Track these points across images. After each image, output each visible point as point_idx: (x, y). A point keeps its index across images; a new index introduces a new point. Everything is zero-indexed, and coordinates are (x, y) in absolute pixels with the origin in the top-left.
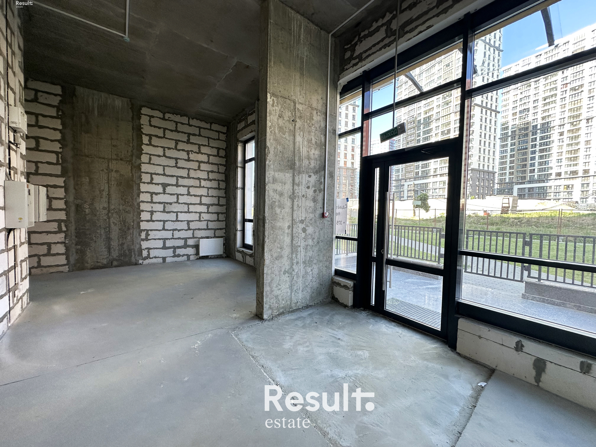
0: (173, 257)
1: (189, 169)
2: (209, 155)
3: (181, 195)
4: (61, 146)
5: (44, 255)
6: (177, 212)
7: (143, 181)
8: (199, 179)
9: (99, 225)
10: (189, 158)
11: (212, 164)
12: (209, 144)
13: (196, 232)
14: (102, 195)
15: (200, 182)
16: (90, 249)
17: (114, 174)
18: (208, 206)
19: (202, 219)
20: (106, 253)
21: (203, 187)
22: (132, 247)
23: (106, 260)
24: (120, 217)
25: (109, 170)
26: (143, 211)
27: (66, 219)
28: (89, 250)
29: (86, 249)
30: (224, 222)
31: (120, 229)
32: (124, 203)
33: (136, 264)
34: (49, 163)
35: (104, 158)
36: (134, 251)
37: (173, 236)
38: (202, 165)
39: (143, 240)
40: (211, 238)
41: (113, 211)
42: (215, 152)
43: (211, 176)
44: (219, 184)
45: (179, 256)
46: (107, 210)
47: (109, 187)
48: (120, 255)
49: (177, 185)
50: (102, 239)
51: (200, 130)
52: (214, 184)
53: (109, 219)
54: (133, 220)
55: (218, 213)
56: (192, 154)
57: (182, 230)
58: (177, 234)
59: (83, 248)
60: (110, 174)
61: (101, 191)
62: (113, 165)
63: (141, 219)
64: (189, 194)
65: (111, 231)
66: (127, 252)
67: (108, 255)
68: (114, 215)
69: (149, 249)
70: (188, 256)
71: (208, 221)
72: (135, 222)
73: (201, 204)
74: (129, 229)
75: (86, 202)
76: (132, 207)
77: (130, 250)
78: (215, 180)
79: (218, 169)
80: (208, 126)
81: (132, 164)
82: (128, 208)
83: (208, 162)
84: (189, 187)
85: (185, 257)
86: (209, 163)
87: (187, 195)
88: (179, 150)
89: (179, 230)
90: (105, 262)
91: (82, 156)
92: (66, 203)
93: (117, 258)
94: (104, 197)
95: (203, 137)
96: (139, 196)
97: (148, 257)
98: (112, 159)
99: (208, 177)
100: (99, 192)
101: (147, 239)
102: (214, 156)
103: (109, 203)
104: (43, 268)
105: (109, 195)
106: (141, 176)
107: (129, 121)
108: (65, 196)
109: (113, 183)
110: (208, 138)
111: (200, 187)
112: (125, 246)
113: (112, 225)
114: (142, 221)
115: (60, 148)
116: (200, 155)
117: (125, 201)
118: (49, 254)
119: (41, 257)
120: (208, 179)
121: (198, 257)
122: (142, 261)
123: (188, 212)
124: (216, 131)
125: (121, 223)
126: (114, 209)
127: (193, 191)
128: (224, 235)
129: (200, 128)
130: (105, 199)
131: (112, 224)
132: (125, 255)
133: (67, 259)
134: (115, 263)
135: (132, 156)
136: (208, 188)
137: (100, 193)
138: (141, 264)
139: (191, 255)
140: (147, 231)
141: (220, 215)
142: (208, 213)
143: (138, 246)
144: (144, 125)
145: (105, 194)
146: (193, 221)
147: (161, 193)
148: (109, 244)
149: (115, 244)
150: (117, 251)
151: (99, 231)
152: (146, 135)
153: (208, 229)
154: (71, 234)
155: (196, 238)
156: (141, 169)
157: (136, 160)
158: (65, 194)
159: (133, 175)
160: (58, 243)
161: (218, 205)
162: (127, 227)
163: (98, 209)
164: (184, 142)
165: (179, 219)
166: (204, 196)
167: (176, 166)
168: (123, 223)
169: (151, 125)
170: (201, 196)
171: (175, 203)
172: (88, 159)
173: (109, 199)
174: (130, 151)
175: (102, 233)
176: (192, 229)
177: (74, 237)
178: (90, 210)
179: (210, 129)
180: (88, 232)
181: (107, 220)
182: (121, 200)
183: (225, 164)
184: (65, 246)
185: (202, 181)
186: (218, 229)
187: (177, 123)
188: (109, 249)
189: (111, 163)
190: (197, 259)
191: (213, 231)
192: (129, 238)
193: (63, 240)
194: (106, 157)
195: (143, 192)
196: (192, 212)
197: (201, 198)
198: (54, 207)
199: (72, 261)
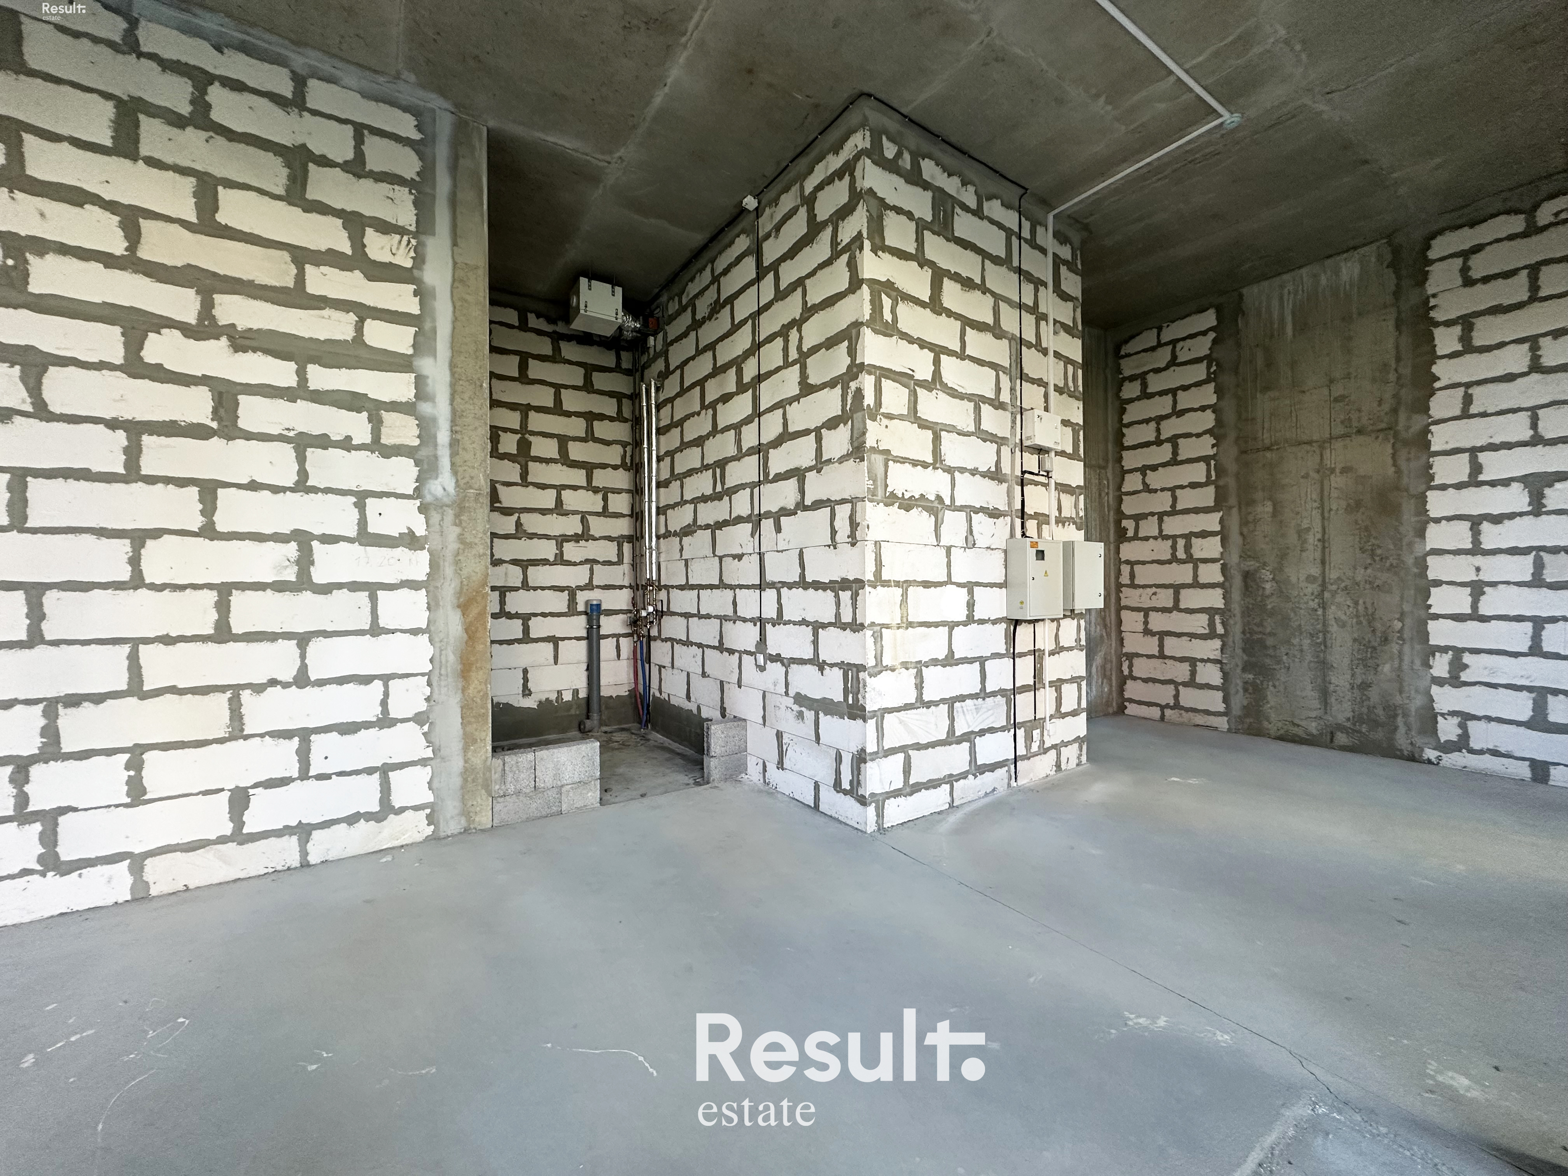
4: (1215, 442)
5: (1185, 684)
7: (1437, 481)
9: (1297, 623)
14: (1305, 541)
16: (1274, 686)
17: (1337, 481)
20: (1316, 704)
22: (1398, 700)
23: (1314, 724)
24: (1356, 603)
25: (1324, 471)
26: (1438, 583)
27: (1223, 607)
28: (1271, 688)
29: (1265, 683)
31: (1355, 640)
32: (1369, 561)
33: (1413, 758)
34: (1194, 485)
35: (1310, 443)
36: (1405, 715)
39: (1440, 682)
41: (1334, 587)
46: (1320, 581)
47: (1323, 518)
48: (1358, 719)
50: (1305, 664)
53: (1324, 608)
54: (1402, 614)
59: (1258, 682)
60: (1326, 482)
61: (1301, 533)
62: (1336, 456)
63: (1432, 611)
65: (1329, 643)
66: (1380, 711)
67: (1322, 711)
68: (1339, 599)
69: (1465, 718)
72: (1408, 621)
74: (1385, 640)
75: (1265, 564)
76: (1396, 574)
77: (1392, 711)
81: (1396, 435)
82: (1384, 577)
90: (1313, 727)
91: (1258, 450)
92: (1224, 569)
93: (1348, 724)
94: (1311, 548)
96: (1421, 533)
97: (1462, 744)
98: (1331, 438)
100: (1296, 536)
101: (1455, 680)
103: (1323, 562)
104: (1183, 712)
105: (1322, 540)
106: (1431, 467)
107: (1385, 307)
108: (1222, 553)
109: (1334, 507)
112: (1374, 695)
113: (1334, 628)
114: (1436, 617)
115: (1213, 446)
117: (1373, 555)
118: (1192, 683)
119: (1181, 688)
122: (1437, 753)
125: (1359, 623)
126: (1339, 578)
130: (1312, 553)
131: (1333, 622)
132: (1375, 724)
133: (1226, 700)
134: (1342, 738)
135: (1395, 411)
137: (1300, 536)
138: (1429, 762)
140: (1458, 652)
143: (1418, 701)
145: (1312, 539)
147: (1522, 514)
148: (1324, 681)
149: (1340, 680)
150: (1347, 705)
151: (1295, 641)
154: (1234, 642)
156: (1428, 444)
157: (1409, 418)
158: (1221, 550)
159: (1398, 472)
160: (1209, 660)
162: (1379, 634)
163: (1293, 579)
168: (1365, 623)
169: (1470, 282)
172: (1268, 454)
173: (1323, 552)
174: (1388, 396)
175: (1305, 648)
177: (1239, 651)
178: (1275, 585)
180: (1270, 642)
181: (1320, 612)
182: (1357, 551)
184: (1222, 670)
188: (1325, 694)
189: (1328, 451)
192: (1387, 668)
193: (1216, 655)
194: (1315, 437)
195: (1437, 521)
198: (1202, 580)
199: (1236, 710)
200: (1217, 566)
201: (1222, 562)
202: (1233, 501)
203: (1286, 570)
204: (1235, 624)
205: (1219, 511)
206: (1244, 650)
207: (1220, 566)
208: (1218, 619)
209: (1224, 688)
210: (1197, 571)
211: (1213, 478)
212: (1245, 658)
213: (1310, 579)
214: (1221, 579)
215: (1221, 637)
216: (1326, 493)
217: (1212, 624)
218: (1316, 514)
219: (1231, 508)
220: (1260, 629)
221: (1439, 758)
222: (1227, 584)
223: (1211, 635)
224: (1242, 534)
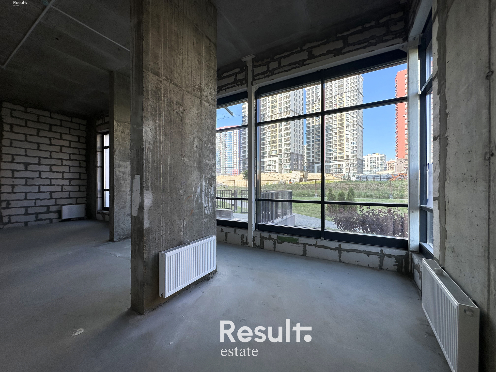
0: (35, 221)
1: (51, 152)
2: (70, 141)
3: (43, 171)
6: (39, 185)
8: (61, 159)
10: (51, 143)
11: (73, 148)
12: (70, 132)
15: (62, 162)
18: (70, 180)
19: (64, 190)
21: (65, 165)
30: (86, 193)
37: (35, 204)
38: (63, 148)
40: (73, 204)
42: (76, 139)
43: (73, 157)
44: (80, 163)
45: (41, 220)
49: (39, 164)
51: (61, 122)
52: (76, 163)
55: (79, 186)
56: (54, 139)
57: (45, 199)
58: (39, 203)
64: (51, 171)
71: (70, 191)
73: (63, 178)
78: (76, 160)
79: (79, 152)
80: (69, 119)
83: (70, 147)
84: (51, 166)
85: (48, 221)
88: (41, 137)
89: (41, 200)
95: (64, 127)
102: (75, 142)
110: (69, 128)
111: (62, 165)
116: (61, 141)
120: (70, 160)
121: (60, 220)
123: (51, 185)
124: (77, 123)
128: (85, 202)
136: (70, 167)
139: (53, 219)
142: (70, 185)
144: (5, 116)
146: (55, 192)
152: (7, 124)
153: (70, 198)
155: (58, 205)
161: (80, 179)
164: (46, 130)
165: (41, 191)
166: (66, 172)
167: (38, 149)
171: (37, 178)
176: (54, 198)
179: (71, 122)
183: (85, 148)
186: (79, 198)
187: (39, 116)
191: (75, 199)
196: (54, 185)
197: (63, 174)
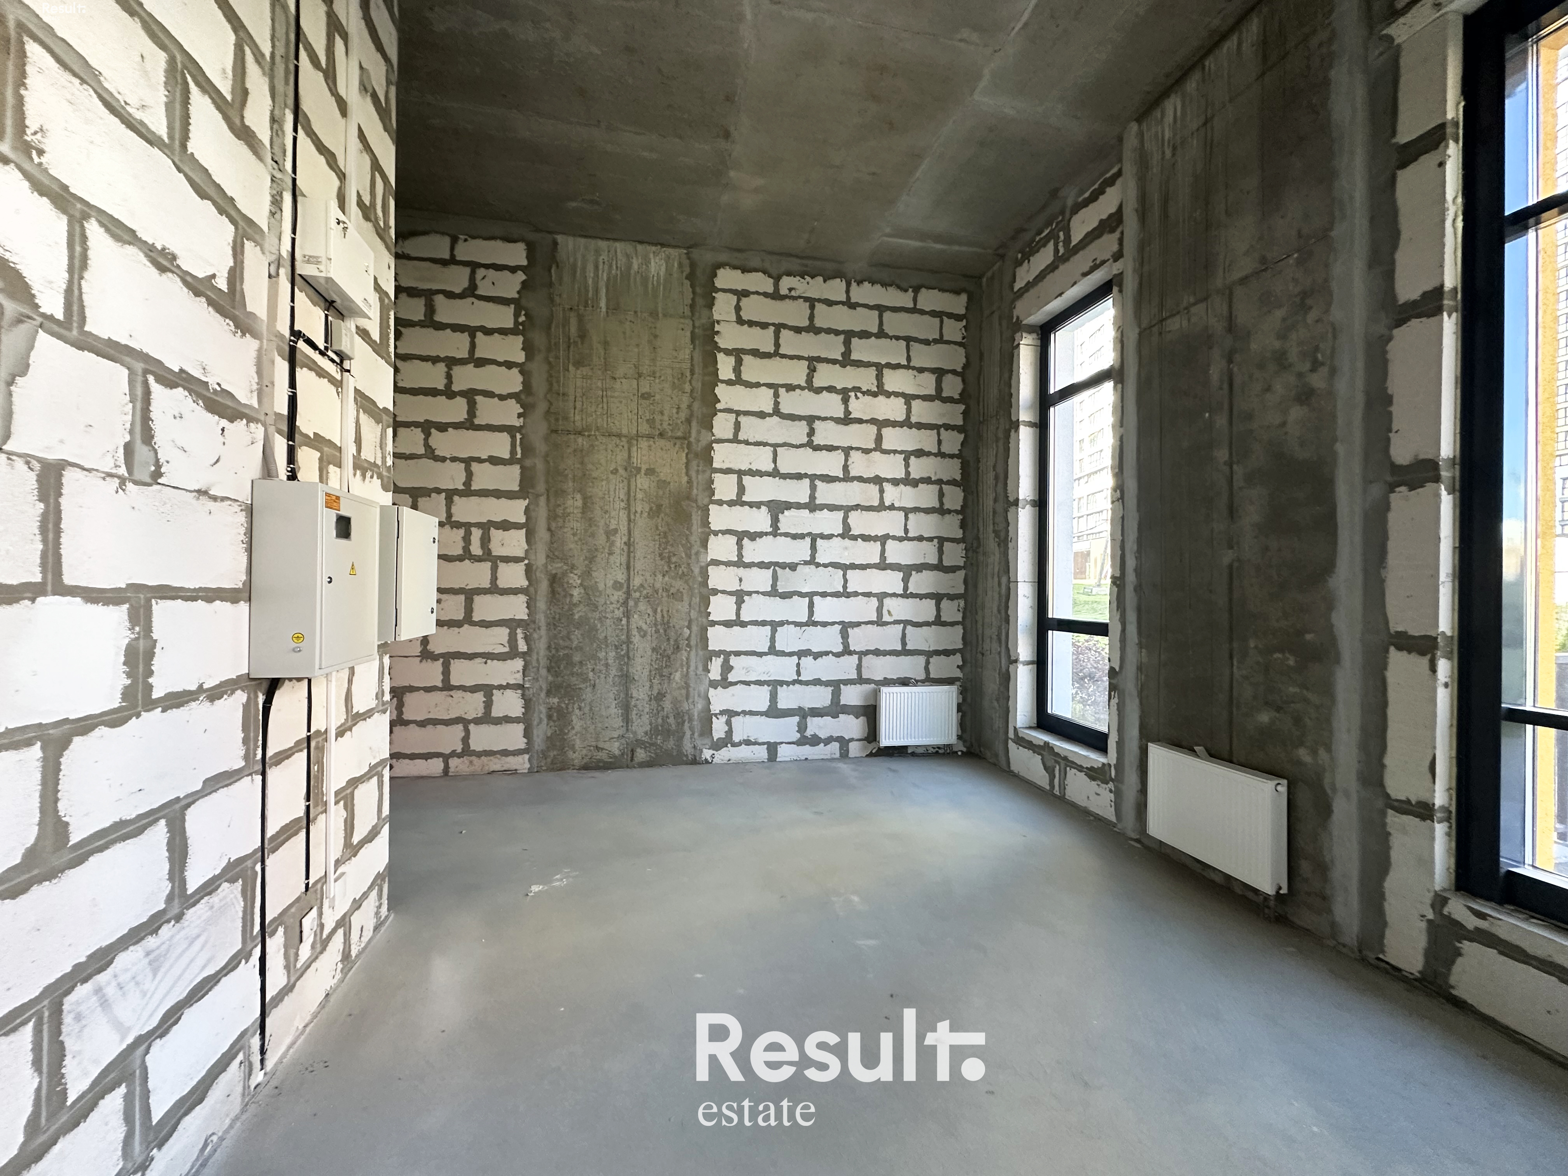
0: (799, 743)
1: (847, 451)
2: (908, 399)
3: (823, 536)
4: (521, 410)
5: (477, 721)
6: (811, 595)
7: (716, 497)
8: (878, 480)
9: (603, 635)
10: (847, 412)
11: (920, 426)
12: (909, 359)
13: (866, 660)
14: (612, 544)
15: (882, 491)
16: (580, 708)
17: (642, 482)
18: (907, 571)
19: (886, 618)
20: (618, 722)
21: (892, 507)
22: (686, 706)
23: (617, 744)
24: (655, 612)
25: (632, 471)
26: (715, 592)
27: (526, 618)
28: (577, 711)
29: (570, 707)
30: (959, 629)
31: (654, 650)
32: (666, 568)
33: (695, 761)
34: (494, 461)
35: (619, 436)
36: (691, 720)
37: (798, 673)
38: (887, 432)
39: (714, 684)
40: (917, 683)
41: (637, 594)
42: (927, 384)
43: (919, 467)
44: (941, 495)
45: (815, 741)
46: (625, 590)
47: (629, 520)
48: (655, 731)
49: (812, 506)
50: (610, 680)
51: (881, 317)
52: (926, 496)
53: (628, 618)
54: (690, 621)
55: (938, 598)
56: (857, 398)
57: (827, 653)
58: (811, 669)
59: (563, 705)
60: (633, 480)
61: (610, 533)
62: (643, 454)
63: (711, 618)
64: (846, 533)
65: (631, 655)
66: (671, 720)
67: (624, 729)
68: (642, 606)
69: (730, 714)
70: (844, 742)
71: (906, 623)
72: (695, 628)
73: (883, 565)
74: (677, 648)
75: (573, 567)
76: (686, 582)
77: (680, 716)
78: (927, 481)
79: (940, 442)
80: (904, 299)
81: (689, 445)
82: (678, 584)
83: (907, 423)
84: (847, 510)
85: (835, 746)
86: (910, 426)
87: (843, 536)
88: (818, 391)
89: (817, 656)
90: (615, 748)
91: (569, 432)
92: (529, 571)
93: (646, 739)
94: (618, 551)
95: (891, 338)
96: (705, 544)
97: (727, 741)
98: (638, 436)
99: (908, 473)
100: (604, 537)
101: (724, 683)
102: (925, 398)
103: (628, 568)
104: (473, 758)
105: (628, 544)
106: (712, 482)
107: (684, 317)
108: (527, 551)
109: (639, 510)
110: (908, 339)
111: (882, 507)
112: (667, 705)
113: (636, 639)
114: (714, 623)
115: (520, 416)
116: (881, 400)
117: (669, 562)
118: (487, 719)
119: (472, 727)
120: (908, 481)
121: (872, 748)
122: (711, 752)
123: (845, 594)
124: (933, 314)
125: (657, 631)
126: (642, 586)
127: (859, 522)
128: (958, 674)
129: (881, 309)
130: (619, 559)
131: (635, 632)
132: (667, 733)
133: (527, 734)
134: (641, 755)
135: (689, 421)
136: (907, 511)
137: (608, 538)
138: (707, 761)
139: (852, 740)
140: (727, 654)
141: (945, 603)
142: (906, 595)
143: (700, 706)
144: (722, 323)
145: (619, 541)
146: (858, 624)
147: (766, 534)
148: (627, 694)
149: (640, 693)
150: (646, 718)
151: (602, 655)
152: (728, 352)
153: (905, 652)
154: (538, 660)
155: (868, 681)
156: (711, 460)
157: (699, 432)
158: (526, 547)
159: (690, 482)
160: (508, 686)
161: (939, 567)
162: (672, 642)
163: (601, 586)
164: (834, 362)
165: (817, 617)
166: (894, 538)
167: (810, 444)
168: (662, 631)
169: (740, 321)
170: (883, 539)
171: (806, 563)
172: (580, 440)
173: (629, 556)
174: (684, 406)
175: (610, 662)
176: (855, 652)
177: (543, 672)
178: (583, 591)
179: (914, 310)
180: (577, 658)
181: (624, 621)
182: (658, 558)
183: (960, 422)
184: (523, 696)
185: (887, 486)
186: (937, 653)
187: (812, 302)
188: (626, 708)
189: (635, 449)
190: (871, 755)
191: (922, 660)
192: (677, 676)
193: (517, 679)
194: (625, 431)
195: (716, 533)
196: (856, 594)
197: (883, 545)
198: (502, 583)
199: (539, 742)
200: (520, 568)
201: (526, 562)
202: (541, 487)
203: (594, 574)
204: (541, 637)
205: (525, 499)
206: (549, 670)
207: (524, 567)
208: (520, 633)
209: (526, 720)
210: (496, 572)
211: (519, 456)
212: (550, 678)
213: (617, 586)
214: (525, 583)
215: (523, 655)
216: (632, 494)
217: (512, 640)
218: (623, 515)
219: (538, 496)
220: (567, 643)
221: (713, 756)
222: (532, 589)
223: (512, 654)
224: (549, 529)
